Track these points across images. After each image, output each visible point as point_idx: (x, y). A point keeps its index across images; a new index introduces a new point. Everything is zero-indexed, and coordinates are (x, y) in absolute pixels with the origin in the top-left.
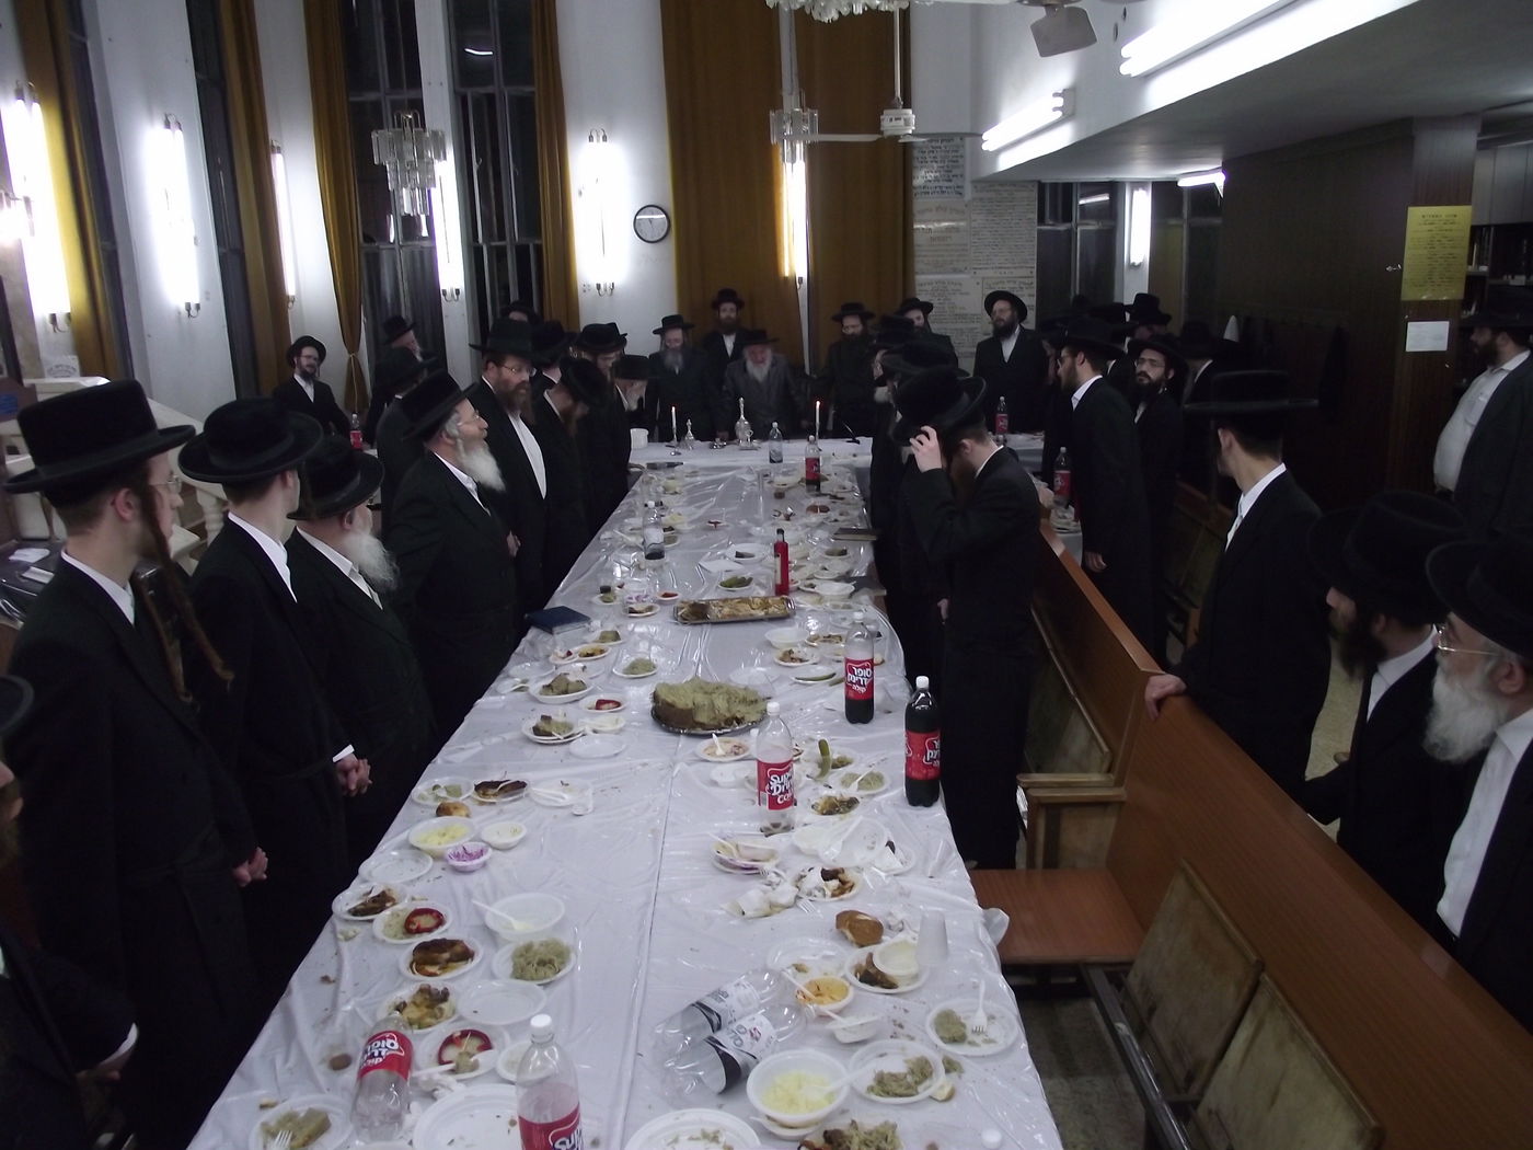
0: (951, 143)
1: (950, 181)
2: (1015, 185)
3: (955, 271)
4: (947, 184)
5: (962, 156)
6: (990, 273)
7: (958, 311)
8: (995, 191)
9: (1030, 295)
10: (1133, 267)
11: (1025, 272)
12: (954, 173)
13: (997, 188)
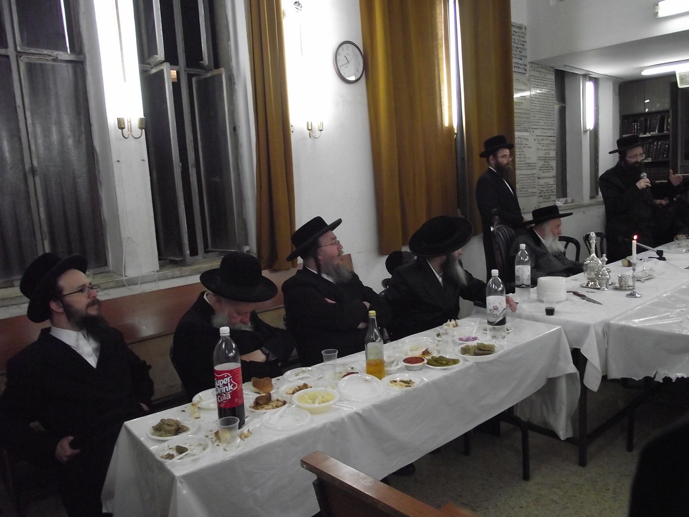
0: (521, 31)
1: (521, 59)
2: (545, 68)
3: (526, 131)
4: (521, 62)
5: (526, 42)
6: (537, 132)
7: (528, 161)
8: (540, 71)
9: (554, 150)
10: (585, 132)
11: (550, 133)
12: (522, 54)
13: (540, 69)
